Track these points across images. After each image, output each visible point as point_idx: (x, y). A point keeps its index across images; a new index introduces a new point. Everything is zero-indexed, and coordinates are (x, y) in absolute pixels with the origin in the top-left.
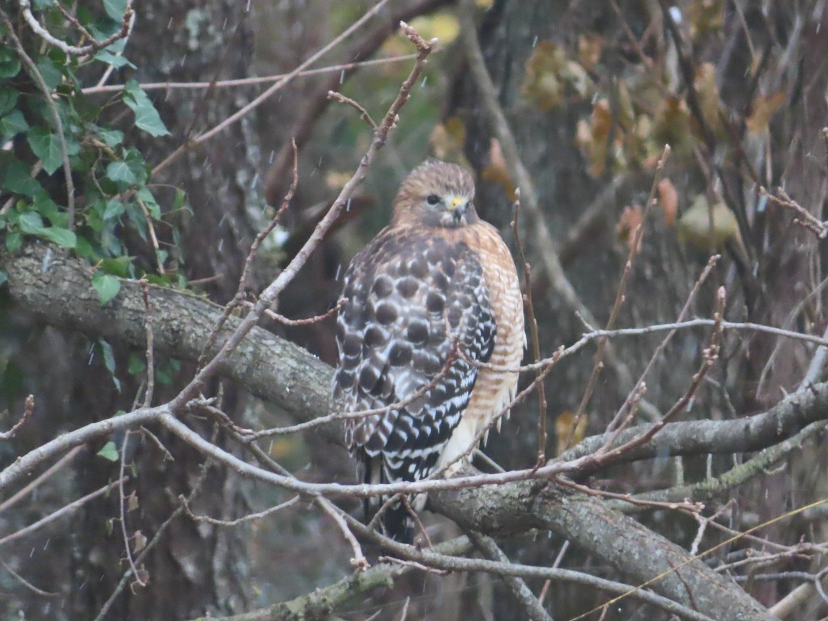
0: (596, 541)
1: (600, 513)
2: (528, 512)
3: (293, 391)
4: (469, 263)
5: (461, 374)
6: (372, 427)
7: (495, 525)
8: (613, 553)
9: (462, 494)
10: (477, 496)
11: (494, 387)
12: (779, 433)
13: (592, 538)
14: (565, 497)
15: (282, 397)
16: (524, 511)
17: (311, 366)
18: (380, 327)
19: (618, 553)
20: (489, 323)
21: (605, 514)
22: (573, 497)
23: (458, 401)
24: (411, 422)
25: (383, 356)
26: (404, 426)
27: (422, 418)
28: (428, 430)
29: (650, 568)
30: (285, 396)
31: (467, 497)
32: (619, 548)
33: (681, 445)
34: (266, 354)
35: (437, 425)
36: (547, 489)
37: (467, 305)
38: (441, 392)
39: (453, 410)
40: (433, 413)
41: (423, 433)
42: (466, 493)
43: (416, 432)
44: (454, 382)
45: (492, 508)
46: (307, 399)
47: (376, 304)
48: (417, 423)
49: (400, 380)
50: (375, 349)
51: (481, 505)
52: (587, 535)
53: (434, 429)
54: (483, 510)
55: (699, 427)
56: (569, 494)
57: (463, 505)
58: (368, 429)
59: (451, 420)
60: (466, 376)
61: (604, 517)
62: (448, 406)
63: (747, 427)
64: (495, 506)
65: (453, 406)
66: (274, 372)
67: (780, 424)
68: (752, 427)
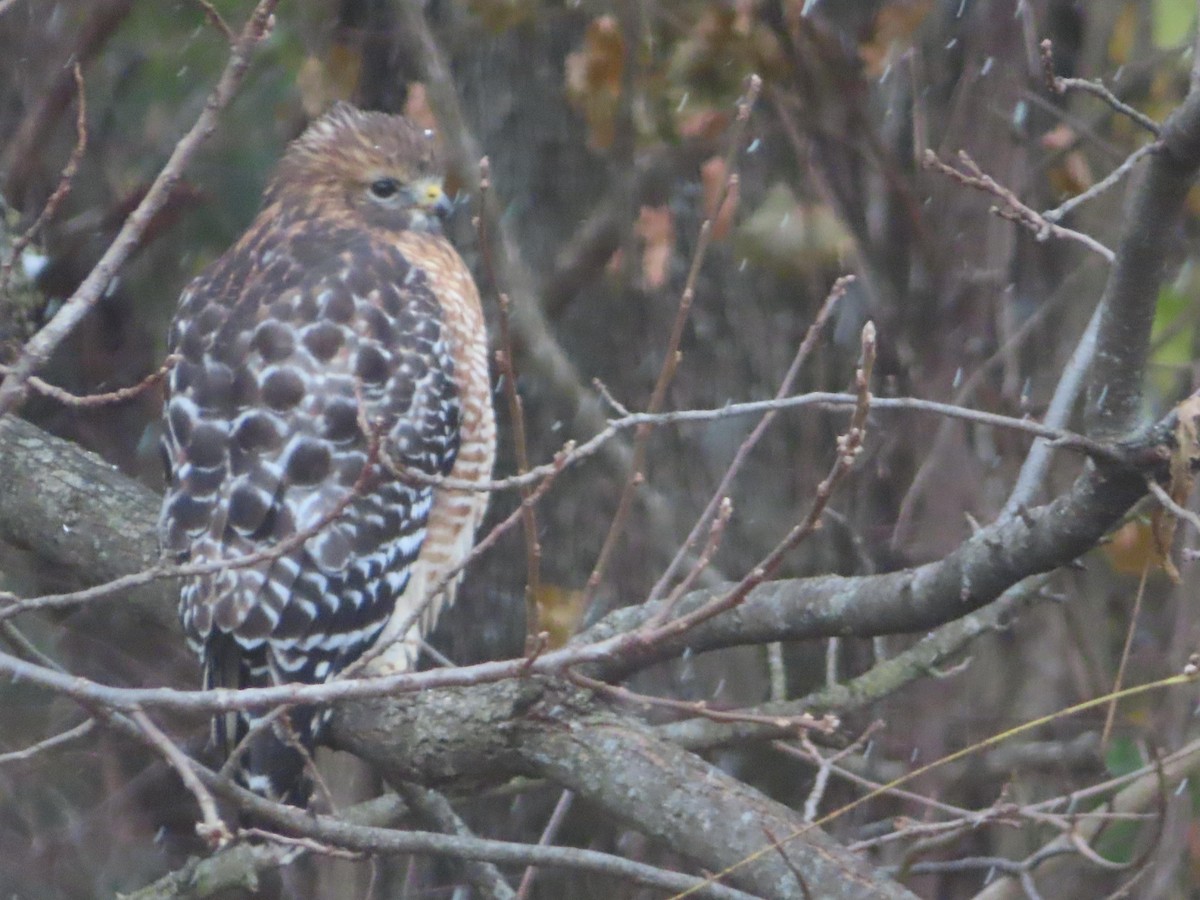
0: (634, 799)
1: (640, 747)
2: (508, 746)
3: (77, 530)
4: (422, 297)
5: (412, 493)
6: (250, 597)
7: (449, 771)
8: (664, 819)
9: (388, 715)
10: (416, 718)
11: (458, 519)
12: (964, 598)
13: (626, 793)
14: (576, 719)
15: (56, 542)
16: (500, 744)
17: (109, 486)
18: (270, 415)
19: (674, 820)
20: (455, 401)
21: (648, 749)
22: (591, 719)
23: (406, 544)
24: (322, 583)
25: (276, 468)
26: (311, 592)
27: (345, 576)
28: (357, 597)
29: (731, 845)
30: (61, 539)
31: (397, 720)
32: (676, 810)
33: (787, 622)
34: (26, 463)
35: (372, 587)
36: (542, 704)
37: (422, 371)
38: (375, 527)
39: (401, 561)
40: (364, 566)
41: (347, 604)
42: (395, 714)
43: (334, 601)
44: (399, 508)
45: (443, 741)
46: (102, 545)
47: (262, 374)
48: (335, 585)
49: (304, 508)
50: (262, 455)
51: (421, 734)
52: (615, 787)
53: (367, 596)
54: (427, 744)
55: (820, 587)
56: (583, 713)
57: (388, 735)
58: (243, 599)
59: (395, 579)
60: (420, 499)
61: (646, 754)
62: (391, 554)
63: (907, 588)
64: (447, 737)
65: (399, 553)
66: (40, 496)
67: (966, 582)
68: (915, 586)
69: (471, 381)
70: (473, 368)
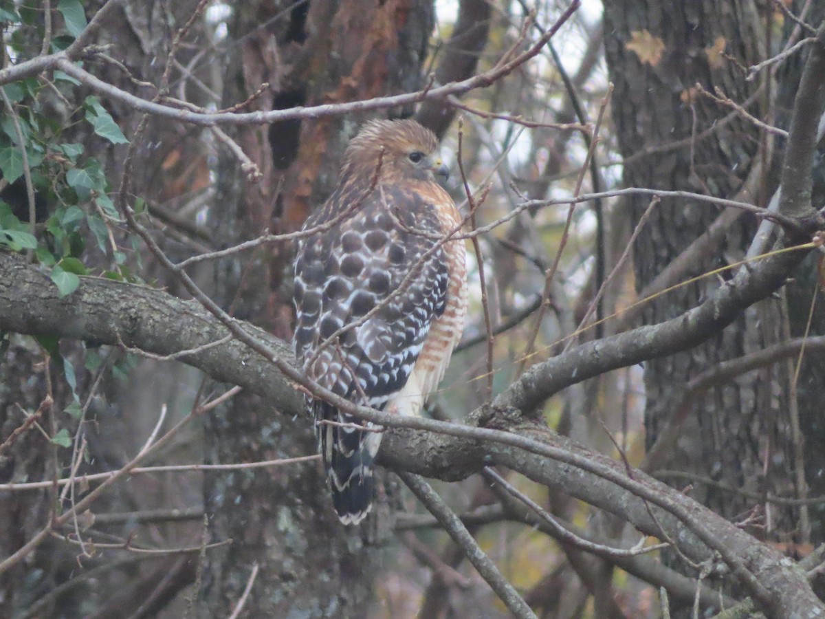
4: (429, 218)
5: (420, 322)
6: (334, 377)
9: (413, 439)
10: (427, 438)
11: (446, 338)
12: (716, 318)
18: (344, 279)
20: (445, 275)
23: (414, 350)
24: (369, 368)
25: (345, 306)
26: (364, 374)
27: (381, 365)
28: (387, 377)
31: (417, 441)
35: (395, 372)
37: (428, 258)
38: (400, 339)
39: (411, 359)
40: (392, 361)
41: (381, 381)
42: (416, 438)
43: (375, 379)
44: (413, 330)
45: (442, 447)
47: (340, 257)
48: (377, 370)
50: (338, 301)
51: (431, 445)
53: (392, 377)
54: (433, 450)
58: (330, 378)
59: (407, 368)
60: (424, 326)
62: (406, 354)
64: (444, 445)
65: (410, 354)
67: (717, 310)
68: (690, 318)
69: (455, 265)
70: (456, 258)
